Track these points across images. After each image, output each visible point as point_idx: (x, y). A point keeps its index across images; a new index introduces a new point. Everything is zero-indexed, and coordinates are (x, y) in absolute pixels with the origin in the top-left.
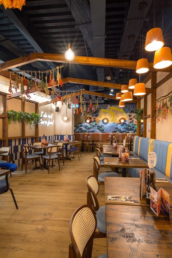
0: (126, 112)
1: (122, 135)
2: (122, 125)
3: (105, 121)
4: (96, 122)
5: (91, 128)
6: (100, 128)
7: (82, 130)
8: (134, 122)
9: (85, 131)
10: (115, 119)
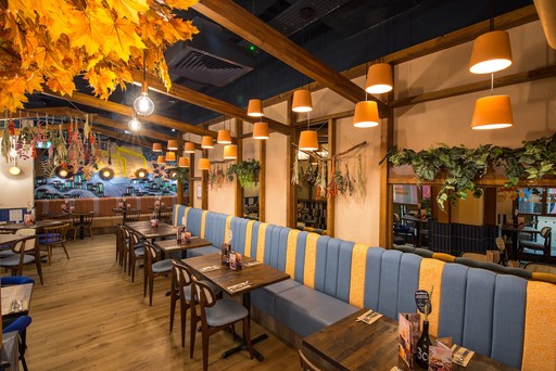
0: (149, 159)
1: (142, 199)
2: (140, 183)
3: (106, 174)
4: (84, 175)
5: (71, 188)
6: (95, 188)
7: (48, 194)
8: (163, 177)
9: (56, 194)
10: (126, 171)
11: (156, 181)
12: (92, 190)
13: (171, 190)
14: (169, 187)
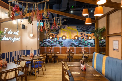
0: (79, 31)
1: (76, 48)
2: (76, 41)
3: (64, 38)
4: (57, 38)
5: (53, 43)
6: (60, 43)
7: (46, 45)
8: (85, 39)
9: (49, 45)
10: (71, 36)
11: (82, 40)
12: (59, 44)
13: (88, 44)
14: (87, 43)
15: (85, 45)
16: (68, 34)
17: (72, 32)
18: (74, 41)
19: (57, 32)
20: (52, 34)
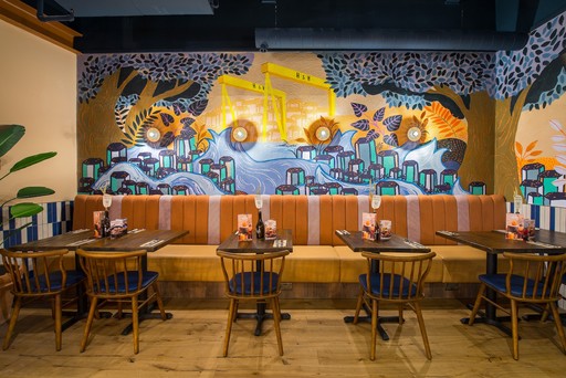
0: (340, 91)
1: (323, 204)
2: (320, 157)
3: (240, 134)
4: (195, 140)
5: (171, 170)
6: (217, 171)
7: (129, 183)
8: (379, 140)
9: (143, 184)
10: (287, 125)
11: (363, 152)
12: (212, 176)
13: (403, 178)
14: (396, 170)
15: (384, 184)
16: (271, 111)
17: (291, 93)
18: (306, 155)
19: (197, 98)
20: (164, 110)
